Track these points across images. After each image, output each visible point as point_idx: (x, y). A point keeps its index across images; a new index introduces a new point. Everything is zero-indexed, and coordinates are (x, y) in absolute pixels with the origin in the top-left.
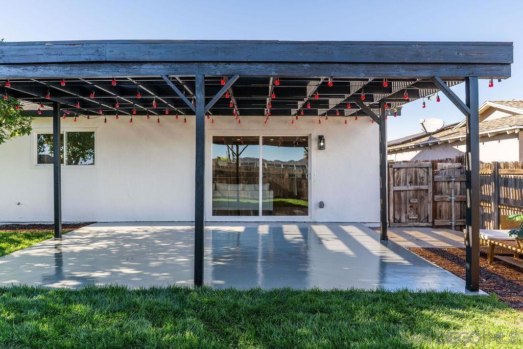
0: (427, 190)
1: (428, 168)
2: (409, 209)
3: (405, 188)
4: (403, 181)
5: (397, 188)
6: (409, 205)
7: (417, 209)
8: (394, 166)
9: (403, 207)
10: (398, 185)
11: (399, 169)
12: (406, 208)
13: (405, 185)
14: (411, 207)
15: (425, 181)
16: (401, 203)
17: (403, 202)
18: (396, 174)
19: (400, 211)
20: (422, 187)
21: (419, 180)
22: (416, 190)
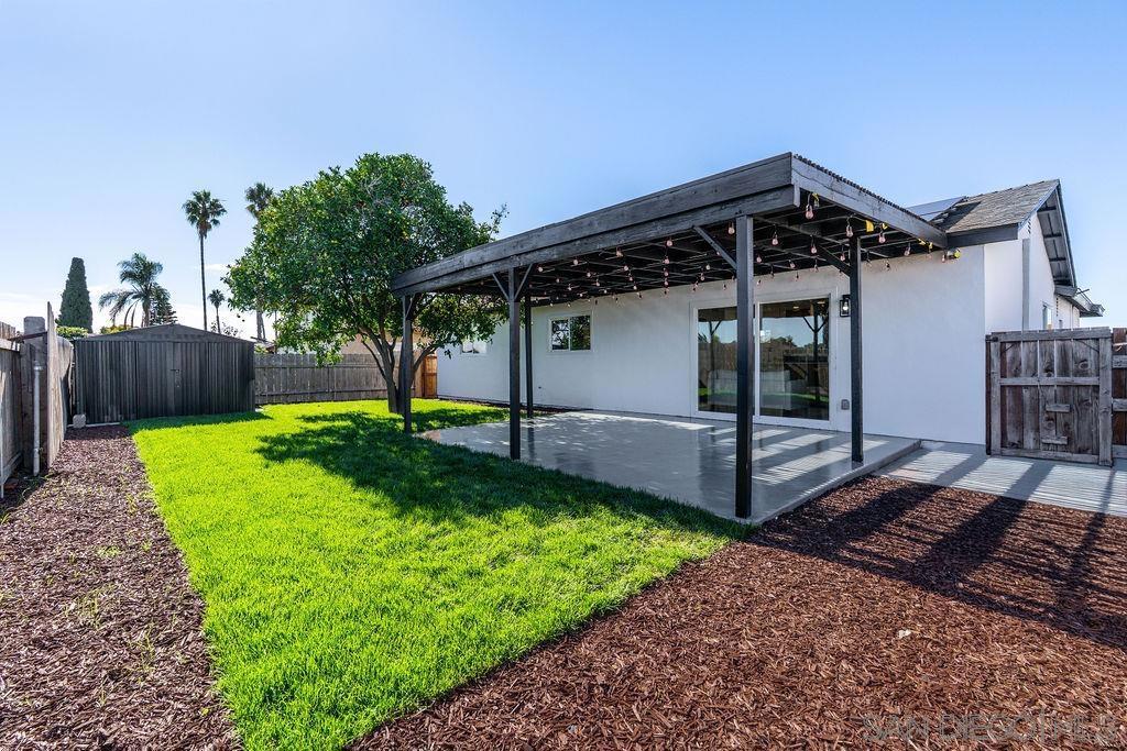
0: (1096, 388)
1: (1098, 339)
2: (1043, 423)
3: (1031, 381)
4: (1028, 367)
5: (1009, 381)
6: (1043, 417)
7: (1066, 425)
8: (1002, 339)
9: (1028, 419)
10: (1016, 375)
11: (1016, 343)
12: (1037, 421)
13: (1034, 375)
14: (1048, 419)
15: (1091, 367)
16: (1023, 411)
17: (1028, 408)
18: (1009, 355)
19: (1020, 425)
20: (1080, 380)
21: (1072, 366)
22: (1066, 387)
